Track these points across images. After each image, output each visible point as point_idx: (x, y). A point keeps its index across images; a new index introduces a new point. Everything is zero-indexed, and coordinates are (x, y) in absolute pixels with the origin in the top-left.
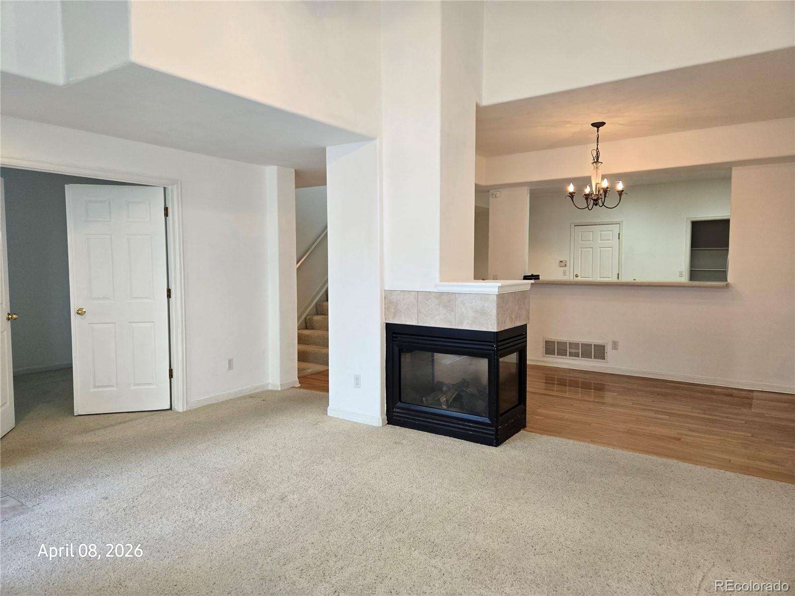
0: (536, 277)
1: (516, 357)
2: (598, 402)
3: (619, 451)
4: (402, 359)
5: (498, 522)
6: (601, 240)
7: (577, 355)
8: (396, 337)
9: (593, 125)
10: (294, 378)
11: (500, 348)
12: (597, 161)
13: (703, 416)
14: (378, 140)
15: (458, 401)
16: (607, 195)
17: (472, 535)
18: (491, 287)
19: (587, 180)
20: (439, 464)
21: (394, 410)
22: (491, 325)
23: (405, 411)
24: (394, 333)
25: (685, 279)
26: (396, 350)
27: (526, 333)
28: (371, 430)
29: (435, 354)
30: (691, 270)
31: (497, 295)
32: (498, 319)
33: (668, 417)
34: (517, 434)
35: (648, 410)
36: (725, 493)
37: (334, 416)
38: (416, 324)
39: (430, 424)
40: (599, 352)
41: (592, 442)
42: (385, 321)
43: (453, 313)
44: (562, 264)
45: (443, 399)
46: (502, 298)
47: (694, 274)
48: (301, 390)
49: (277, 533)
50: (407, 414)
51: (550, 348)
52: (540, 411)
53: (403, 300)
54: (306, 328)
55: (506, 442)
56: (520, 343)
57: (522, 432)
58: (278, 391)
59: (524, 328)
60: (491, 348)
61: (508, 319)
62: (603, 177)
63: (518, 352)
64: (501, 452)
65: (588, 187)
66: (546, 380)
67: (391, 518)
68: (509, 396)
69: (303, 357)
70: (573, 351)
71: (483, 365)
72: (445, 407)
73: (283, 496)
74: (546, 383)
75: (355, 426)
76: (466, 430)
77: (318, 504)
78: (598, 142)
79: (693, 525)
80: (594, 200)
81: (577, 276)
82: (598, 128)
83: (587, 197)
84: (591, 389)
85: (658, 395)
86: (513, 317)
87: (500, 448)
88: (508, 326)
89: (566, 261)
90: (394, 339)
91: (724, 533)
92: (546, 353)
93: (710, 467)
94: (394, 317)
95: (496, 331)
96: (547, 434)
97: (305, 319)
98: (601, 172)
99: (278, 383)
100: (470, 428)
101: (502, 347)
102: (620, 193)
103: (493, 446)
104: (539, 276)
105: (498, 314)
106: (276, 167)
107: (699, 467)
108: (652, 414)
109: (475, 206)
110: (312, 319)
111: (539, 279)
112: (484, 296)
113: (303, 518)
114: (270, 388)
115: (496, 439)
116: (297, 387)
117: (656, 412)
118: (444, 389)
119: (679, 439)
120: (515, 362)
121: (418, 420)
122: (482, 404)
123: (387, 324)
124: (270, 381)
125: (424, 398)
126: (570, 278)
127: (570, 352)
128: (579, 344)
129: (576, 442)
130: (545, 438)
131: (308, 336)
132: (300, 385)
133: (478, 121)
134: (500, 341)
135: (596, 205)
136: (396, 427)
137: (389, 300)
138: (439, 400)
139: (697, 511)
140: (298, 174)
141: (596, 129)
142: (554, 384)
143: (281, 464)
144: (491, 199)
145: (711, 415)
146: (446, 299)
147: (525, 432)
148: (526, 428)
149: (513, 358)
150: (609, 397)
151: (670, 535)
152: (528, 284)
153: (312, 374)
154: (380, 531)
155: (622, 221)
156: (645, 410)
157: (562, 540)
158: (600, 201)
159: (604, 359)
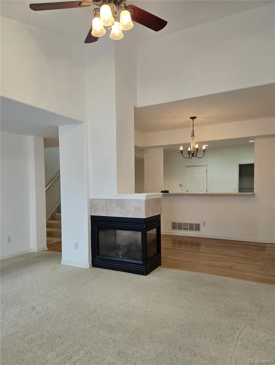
0: (167, 192)
1: (155, 231)
2: (196, 252)
3: (204, 275)
4: (100, 234)
5: (144, 313)
6: (198, 174)
7: (187, 229)
8: (96, 223)
9: (191, 118)
10: (44, 246)
11: (147, 226)
12: (193, 135)
13: (243, 256)
14: (85, 123)
15: (127, 254)
16: (198, 152)
17: (131, 320)
18: (142, 196)
19: (189, 145)
20: (116, 286)
21: (96, 260)
22: (142, 215)
23: (101, 260)
24: (95, 221)
25: (236, 191)
26: (96, 229)
27: (160, 219)
28: (84, 270)
29: (117, 230)
30: (239, 188)
31: (145, 200)
32: (146, 212)
33: (228, 257)
34: (156, 269)
35: (219, 254)
36: (251, 292)
37: (64, 264)
38: (106, 216)
39: (114, 266)
40: (197, 227)
41: (192, 271)
42: (90, 215)
43: (124, 210)
44: (181, 185)
45: (120, 253)
46: (148, 202)
47: (240, 190)
48: (48, 252)
49: (29, 327)
50: (102, 262)
51: (175, 226)
52: (169, 257)
53: (99, 203)
54: (52, 220)
55: (151, 273)
56: (157, 224)
57: (159, 268)
58: (36, 253)
59: (159, 216)
60: (143, 226)
61: (151, 212)
62: (196, 143)
63: (156, 228)
64: (148, 278)
65: (189, 148)
66: (173, 242)
67: (90, 315)
68: (152, 250)
69: (49, 234)
70: (185, 227)
71: (139, 235)
72: (121, 257)
73: (34, 307)
74: (173, 243)
75: (76, 269)
76: (132, 268)
77: (52, 310)
78: (193, 126)
79: (236, 308)
80: (192, 154)
81: (188, 191)
82: (193, 119)
83: (189, 152)
84: (194, 245)
85: (224, 247)
86: (154, 211)
87: (148, 276)
88: (151, 215)
89: (182, 184)
90: (95, 223)
91: (250, 311)
92: (173, 229)
93: (245, 280)
94: (95, 213)
95: (145, 218)
96: (171, 268)
97: (52, 215)
98: (195, 140)
99: (36, 248)
100: (133, 267)
101: (148, 226)
102: (204, 151)
103: (144, 275)
104: (168, 191)
105: (146, 209)
106: (33, 136)
107: (240, 280)
108: (220, 256)
109: (135, 157)
110: (56, 215)
111: (168, 192)
112: (139, 201)
113: (43, 318)
114: (31, 251)
115: (146, 271)
116: (47, 250)
117: (222, 255)
118: (121, 248)
119: (232, 268)
120: (155, 233)
121: (108, 264)
122: (139, 255)
123: (91, 216)
124: (31, 248)
125: (111, 253)
126: (184, 192)
127: (184, 228)
128: (188, 224)
129: (184, 271)
130: (170, 270)
131: (53, 224)
132: (48, 249)
133: (136, 115)
134: (146, 223)
135: (193, 156)
136: (97, 268)
137: (92, 203)
138: (118, 253)
139: (238, 301)
140: (45, 140)
141: (192, 120)
142: (176, 243)
143: (34, 290)
144: (145, 153)
145: (247, 255)
146: (120, 203)
147: (160, 267)
148: (161, 266)
149: (154, 231)
150: (202, 249)
151: (225, 314)
152: (160, 194)
153: (55, 243)
154: (84, 322)
155: (208, 165)
156: (217, 254)
157: (174, 320)
158: (195, 154)
159: (199, 231)
